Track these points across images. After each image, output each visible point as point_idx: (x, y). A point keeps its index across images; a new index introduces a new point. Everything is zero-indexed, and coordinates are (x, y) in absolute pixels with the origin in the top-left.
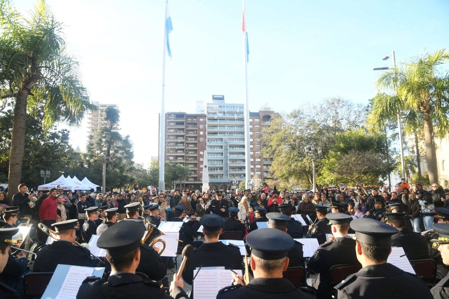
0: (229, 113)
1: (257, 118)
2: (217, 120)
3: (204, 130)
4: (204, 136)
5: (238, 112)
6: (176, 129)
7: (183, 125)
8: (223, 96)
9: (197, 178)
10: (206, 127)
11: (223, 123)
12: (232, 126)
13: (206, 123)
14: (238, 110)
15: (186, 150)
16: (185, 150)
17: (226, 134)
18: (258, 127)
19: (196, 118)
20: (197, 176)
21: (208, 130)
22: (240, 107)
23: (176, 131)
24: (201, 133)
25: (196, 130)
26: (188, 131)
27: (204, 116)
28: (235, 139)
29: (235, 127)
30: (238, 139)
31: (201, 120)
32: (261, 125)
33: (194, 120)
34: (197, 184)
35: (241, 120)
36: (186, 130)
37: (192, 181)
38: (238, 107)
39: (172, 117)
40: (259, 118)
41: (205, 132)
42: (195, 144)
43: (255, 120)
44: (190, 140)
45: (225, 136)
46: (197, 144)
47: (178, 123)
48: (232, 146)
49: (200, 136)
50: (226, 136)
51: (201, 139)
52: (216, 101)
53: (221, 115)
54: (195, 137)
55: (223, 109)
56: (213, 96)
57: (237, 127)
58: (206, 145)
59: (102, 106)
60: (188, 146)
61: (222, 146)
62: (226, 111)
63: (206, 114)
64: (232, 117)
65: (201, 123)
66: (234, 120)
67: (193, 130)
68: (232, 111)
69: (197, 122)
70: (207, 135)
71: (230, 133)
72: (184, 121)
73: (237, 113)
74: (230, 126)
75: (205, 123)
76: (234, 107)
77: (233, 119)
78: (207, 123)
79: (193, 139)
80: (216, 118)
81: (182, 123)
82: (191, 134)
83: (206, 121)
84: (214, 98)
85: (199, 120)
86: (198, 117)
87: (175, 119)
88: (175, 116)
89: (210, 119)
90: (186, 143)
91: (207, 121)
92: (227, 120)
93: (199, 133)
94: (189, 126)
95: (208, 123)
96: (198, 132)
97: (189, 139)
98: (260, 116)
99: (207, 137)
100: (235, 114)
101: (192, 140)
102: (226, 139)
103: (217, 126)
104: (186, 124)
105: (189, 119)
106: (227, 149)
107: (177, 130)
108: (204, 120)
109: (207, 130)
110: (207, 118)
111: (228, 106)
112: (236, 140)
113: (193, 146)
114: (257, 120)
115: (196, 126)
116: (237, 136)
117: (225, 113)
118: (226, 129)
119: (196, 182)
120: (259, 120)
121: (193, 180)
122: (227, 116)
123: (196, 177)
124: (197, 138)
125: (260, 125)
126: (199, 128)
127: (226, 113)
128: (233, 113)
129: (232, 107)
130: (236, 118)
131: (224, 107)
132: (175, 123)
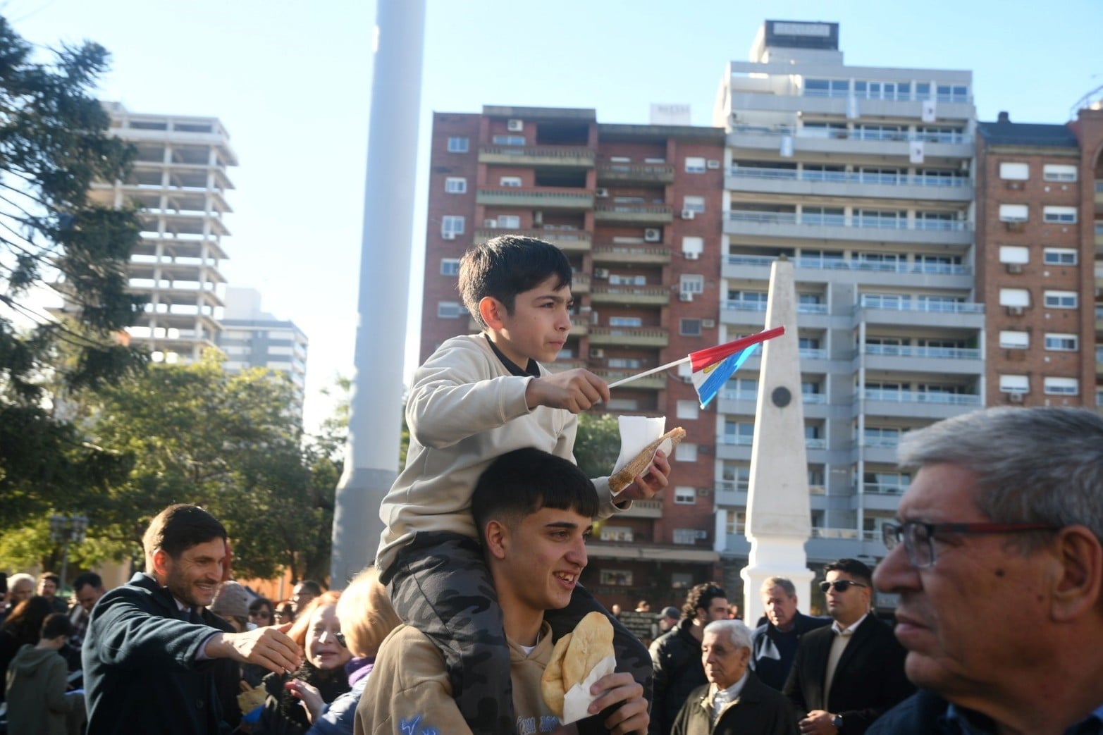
0: (870, 125)
1: (1058, 160)
2: (793, 166)
3: (710, 228)
4: (710, 266)
5: (929, 118)
6: (534, 210)
7: (579, 191)
8: (834, 27)
9: (657, 527)
10: (719, 212)
11: (828, 186)
12: (889, 211)
13: (720, 185)
14: (930, 110)
15: (594, 347)
16: (584, 348)
17: (848, 259)
18: (1065, 217)
19: (663, 155)
20: (655, 513)
21: (735, 227)
22: (943, 90)
23: (536, 226)
24: (693, 246)
25: (660, 227)
26: (607, 230)
27: (710, 141)
28: (907, 291)
29: (904, 214)
30: (923, 291)
31: (694, 163)
32: (1087, 207)
33: (649, 161)
34: (651, 564)
35: (946, 174)
36: (600, 225)
37: (622, 543)
38: (933, 88)
39: (510, 140)
40: (1077, 160)
41: (712, 243)
42: (651, 314)
43: (1049, 169)
44: (622, 286)
45: (839, 266)
46: (665, 314)
47: (547, 178)
48: (884, 336)
49: (683, 264)
50: (846, 267)
51: (690, 287)
52: (790, 56)
53: (821, 140)
54: (653, 272)
55: (829, 104)
56: (770, 25)
57: (919, 215)
58: (717, 322)
59: (136, 125)
60: (604, 324)
61: (822, 332)
62: (853, 114)
63: (728, 130)
64: (892, 148)
65: (695, 184)
66: (904, 171)
67: (638, 228)
68: (887, 112)
69: (670, 177)
70: (725, 261)
71: (877, 254)
72: (585, 162)
73: (920, 129)
74: (872, 206)
75: (712, 184)
76: (904, 88)
77: (894, 168)
78: (731, 182)
79: (640, 280)
80: (787, 152)
81: (574, 179)
82: (627, 250)
83: (721, 171)
84: (776, 37)
85: (679, 166)
86: (671, 148)
87: (527, 150)
88: (533, 132)
89: (745, 163)
90: (596, 306)
91: (728, 173)
92: (856, 170)
93: (678, 245)
94: (618, 200)
95: (737, 182)
96: (668, 240)
97: (615, 279)
98: (1087, 145)
99: (728, 270)
100: (912, 132)
101: (632, 288)
102: (850, 291)
103: (792, 209)
104: (601, 184)
105: (615, 159)
106: (853, 355)
107: (539, 219)
108: (713, 165)
109: (730, 226)
110: (728, 156)
111: (866, 82)
112: (915, 296)
113: (635, 322)
114: (1062, 171)
115: (657, 201)
116: (917, 271)
117: (843, 126)
118: (849, 228)
119: (651, 554)
120: (1070, 170)
121: (628, 537)
122: (860, 144)
123: (650, 521)
124: (667, 277)
125: (1078, 204)
126: (678, 216)
127: (851, 129)
128: (895, 128)
129: (889, 88)
130: (917, 159)
131: (841, 86)
132: (531, 177)
